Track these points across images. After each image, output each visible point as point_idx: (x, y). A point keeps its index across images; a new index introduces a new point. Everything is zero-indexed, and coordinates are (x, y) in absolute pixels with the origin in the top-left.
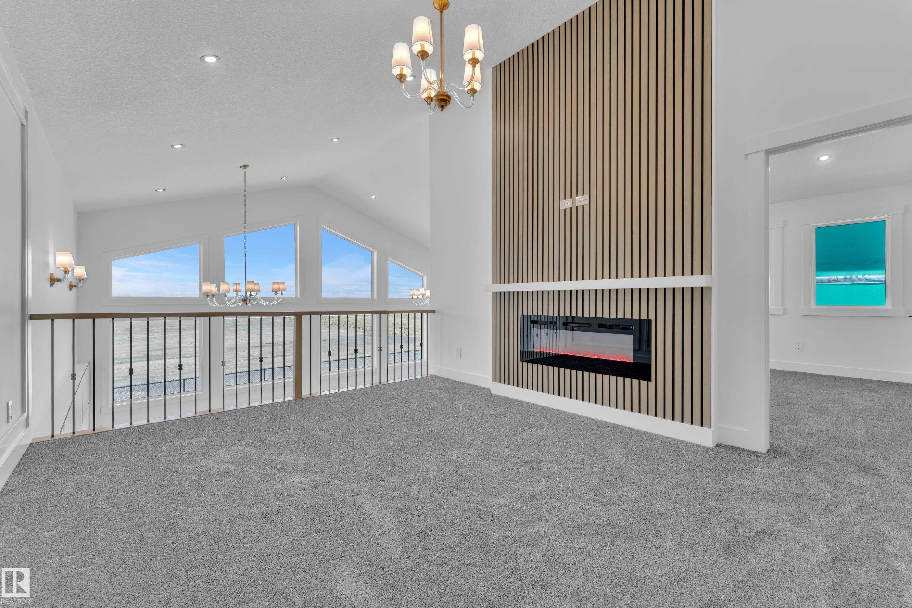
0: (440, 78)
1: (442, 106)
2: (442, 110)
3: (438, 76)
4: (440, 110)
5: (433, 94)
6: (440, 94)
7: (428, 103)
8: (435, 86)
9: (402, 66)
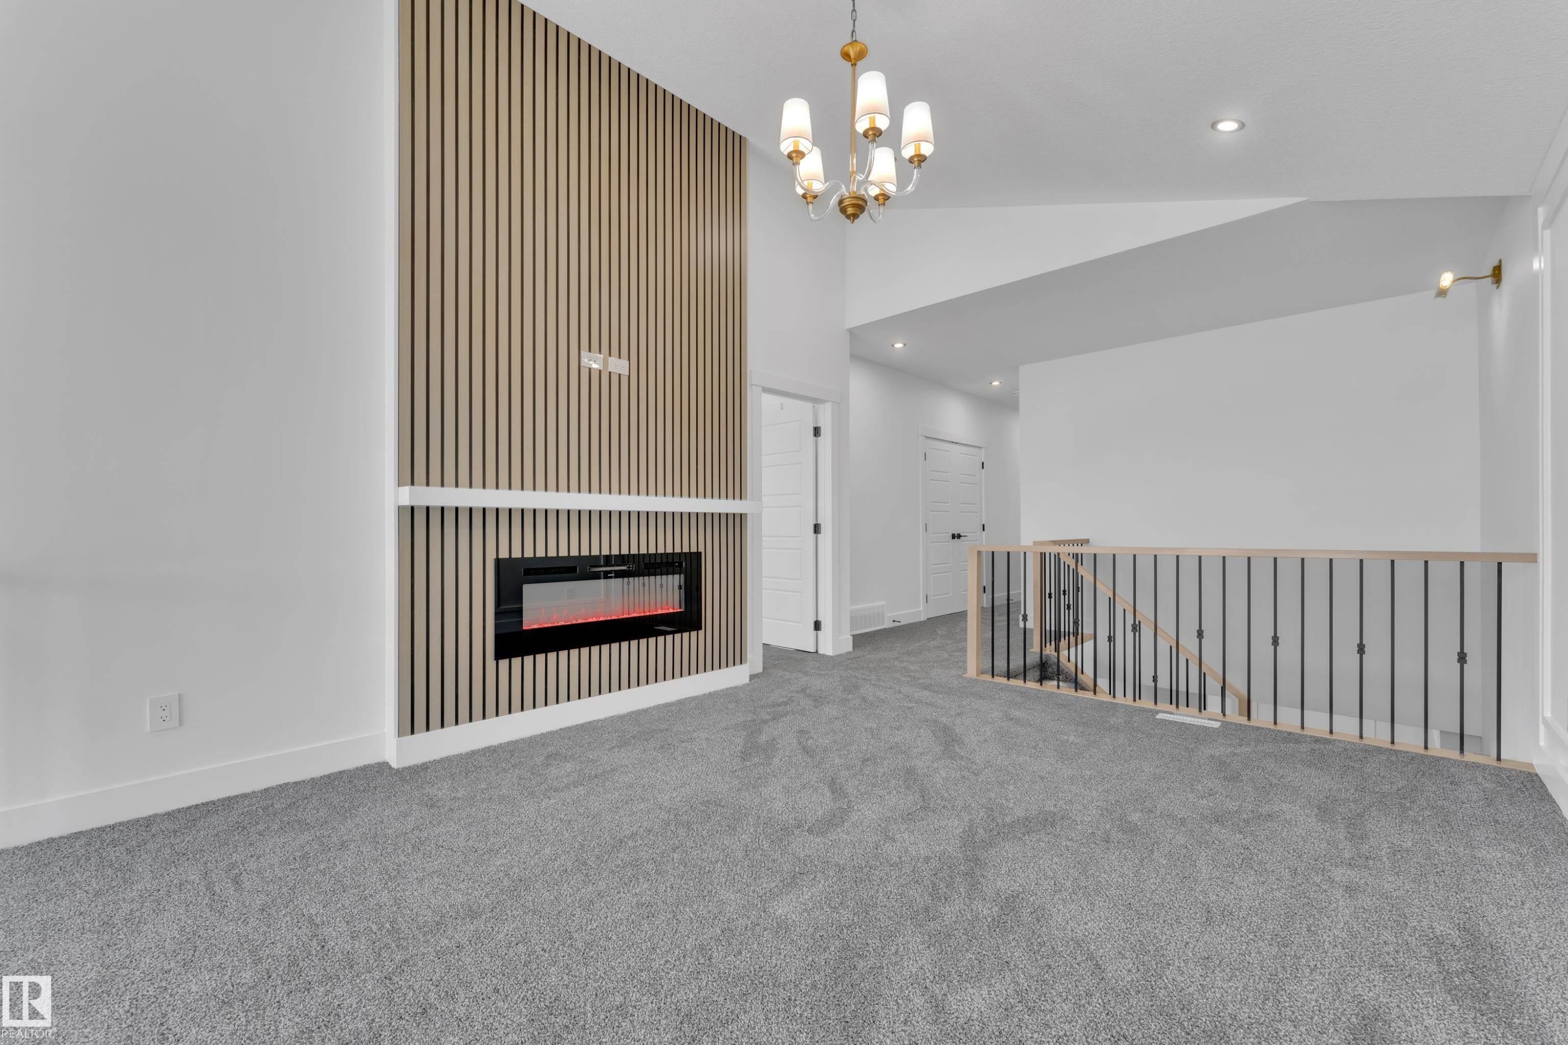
9: (873, 115)
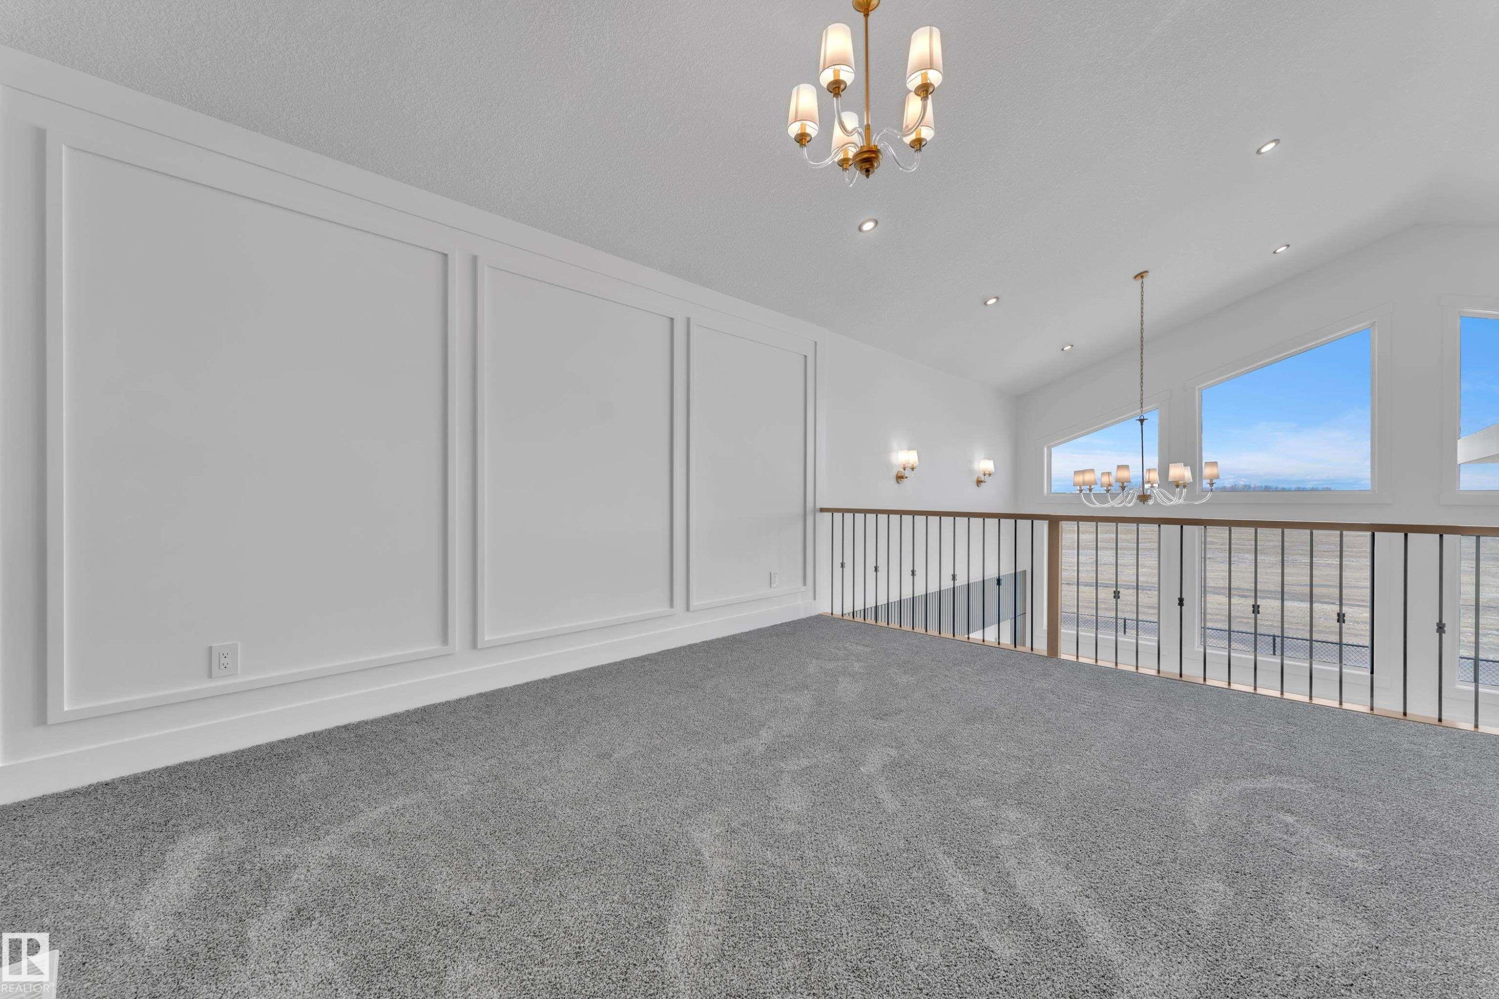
0: (865, 124)
1: (867, 171)
2: (868, 176)
3: (861, 121)
4: (864, 177)
5: (852, 152)
6: (865, 150)
7: (843, 169)
8: (856, 138)
